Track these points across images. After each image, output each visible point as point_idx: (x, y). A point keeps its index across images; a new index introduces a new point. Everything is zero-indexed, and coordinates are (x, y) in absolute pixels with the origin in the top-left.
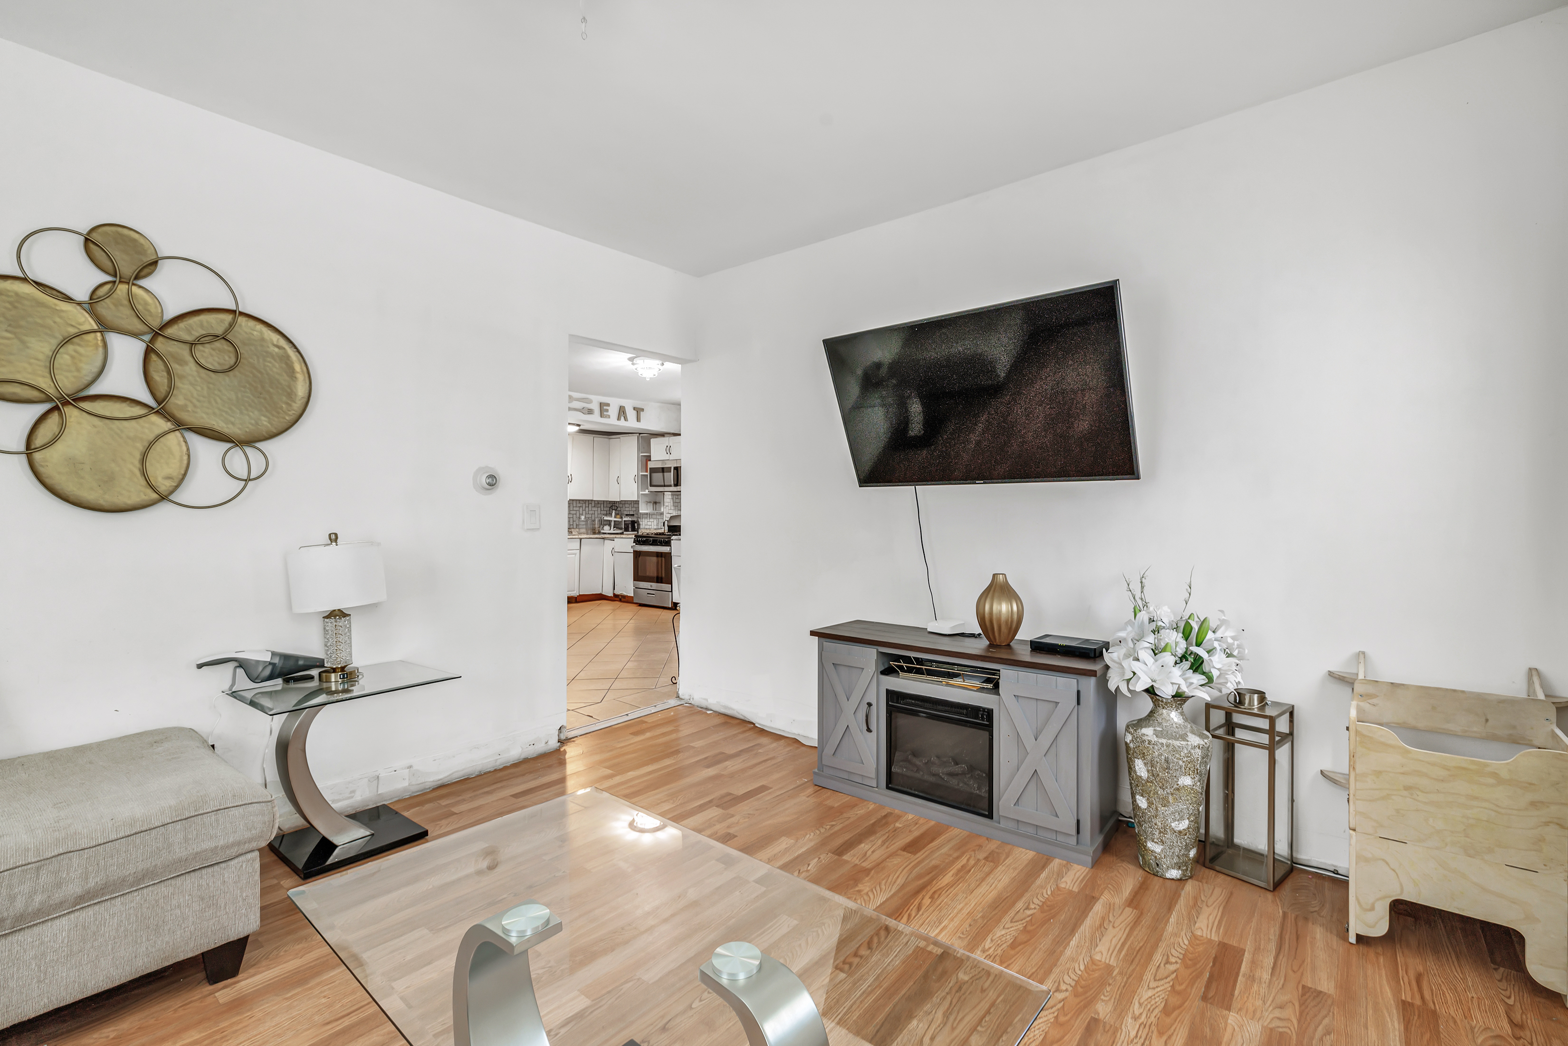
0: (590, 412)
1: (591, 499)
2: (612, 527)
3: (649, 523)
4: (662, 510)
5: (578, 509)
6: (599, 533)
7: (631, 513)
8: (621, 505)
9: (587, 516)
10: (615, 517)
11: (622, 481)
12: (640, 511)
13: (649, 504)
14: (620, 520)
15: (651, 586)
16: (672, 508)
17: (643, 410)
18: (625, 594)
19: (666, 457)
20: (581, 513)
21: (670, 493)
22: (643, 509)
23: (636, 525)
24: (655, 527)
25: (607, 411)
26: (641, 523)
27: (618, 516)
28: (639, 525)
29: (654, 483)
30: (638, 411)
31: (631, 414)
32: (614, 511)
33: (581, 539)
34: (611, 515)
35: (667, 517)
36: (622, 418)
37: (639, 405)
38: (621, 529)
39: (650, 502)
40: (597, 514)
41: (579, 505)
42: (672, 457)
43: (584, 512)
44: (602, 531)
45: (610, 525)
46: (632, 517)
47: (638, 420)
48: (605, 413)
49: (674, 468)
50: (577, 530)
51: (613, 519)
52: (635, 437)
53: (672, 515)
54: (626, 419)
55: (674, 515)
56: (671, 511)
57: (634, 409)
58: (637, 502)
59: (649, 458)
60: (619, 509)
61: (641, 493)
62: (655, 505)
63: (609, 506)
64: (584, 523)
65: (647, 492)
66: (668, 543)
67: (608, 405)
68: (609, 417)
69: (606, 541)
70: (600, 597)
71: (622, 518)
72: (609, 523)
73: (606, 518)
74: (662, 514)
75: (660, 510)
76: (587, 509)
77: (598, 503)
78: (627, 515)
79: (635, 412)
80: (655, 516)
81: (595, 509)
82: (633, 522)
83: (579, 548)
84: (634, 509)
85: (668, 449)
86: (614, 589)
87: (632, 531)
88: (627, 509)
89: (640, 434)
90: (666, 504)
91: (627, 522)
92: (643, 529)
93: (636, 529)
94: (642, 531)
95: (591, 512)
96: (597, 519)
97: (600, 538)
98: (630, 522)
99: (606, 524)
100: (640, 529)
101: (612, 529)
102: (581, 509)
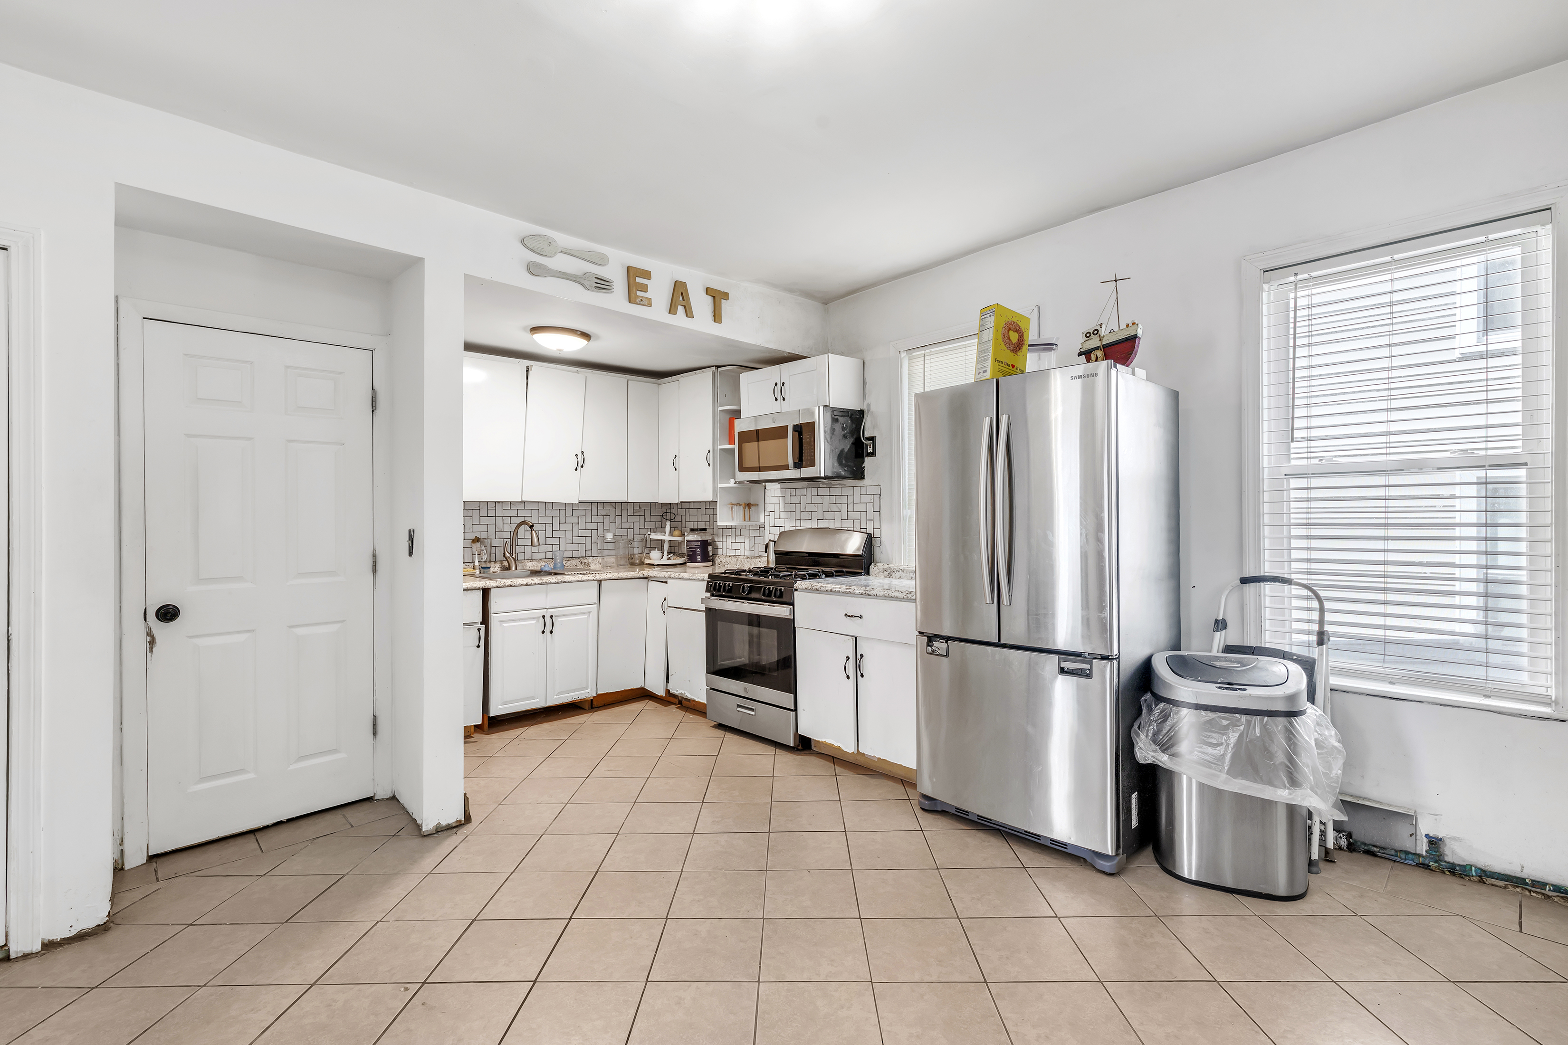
0: (602, 285)
1: (625, 500)
2: (666, 553)
3: (736, 546)
4: (762, 520)
5: (601, 519)
6: (642, 563)
7: (701, 526)
8: (682, 512)
9: (619, 532)
10: (671, 534)
11: (682, 463)
12: (719, 524)
13: (735, 507)
14: (679, 539)
15: (746, 690)
16: (783, 515)
17: (725, 296)
18: (690, 696)
19: (776, 407)
20: (607, 527)
21: (777, 486)
22: (725, 518)
23: (710, 548)
24: (748, 553)
25: (644, 288)
26: (719, 545)
27: (677, 532)
28: (715, 548)
29: (747, 464)
30: (717, 297)
31: (701, 303)
32: (668, 523)
33: (600, 582)
34: (663, 528)
35: (770, 534)
36: (680, 309)
37: (718, 284)
38: (681, 555)
39: (738, 504)
40: (637, 527)
41: (604, 512)
42: (786, 407)
43: (613, 525)
44: (647, 561)
45: (661, 549)
46: (702, 533)
47: (717, 317)
48: (639, 293)
49: (794, 426)
50: (600, 559)
51: (666, 537)
52: (709, 373)
53: (782, 529)
54: (689, 313)
56: (779, 523)
57: (708, 291)
58: (712, 504)
59: (737, 414)
60: (678, 518)
61: (720, 486)
62: (747, 510)
63: (660, 512)
64: (611, 546)
65: (731, 483)
66: (784, 597)
67: (647, 275)
68: (650, 305)
69: (651, 584)
70: (642, 695)
71: (683, 535)
72: (659, 545)
73: (654, 536)
74: (762, 527)
75: (758, 520)
76: (619, 518)
77: (640, 508)
78: (692, 530)
79: (709, 299)
80: (746, 532)
81: (636, 519)
82: (705, 544)
83: (595, 600)
84: (706, 518)
85: (779, 392)
86: (668, 681)
87: (702, 562)
88: (693, 518)
89: (718, 367)
90: (769, 508)
91: (693, 544)
92: (724, 561)
93: (709, 561)
94: (721, 565)
95: (625, 525)
96: (637, 538)
97: (642, 576)
98: (699, 543)
99: (654, 548)
100: (717, 560)
101: (665, 557)
102: (607, 519)
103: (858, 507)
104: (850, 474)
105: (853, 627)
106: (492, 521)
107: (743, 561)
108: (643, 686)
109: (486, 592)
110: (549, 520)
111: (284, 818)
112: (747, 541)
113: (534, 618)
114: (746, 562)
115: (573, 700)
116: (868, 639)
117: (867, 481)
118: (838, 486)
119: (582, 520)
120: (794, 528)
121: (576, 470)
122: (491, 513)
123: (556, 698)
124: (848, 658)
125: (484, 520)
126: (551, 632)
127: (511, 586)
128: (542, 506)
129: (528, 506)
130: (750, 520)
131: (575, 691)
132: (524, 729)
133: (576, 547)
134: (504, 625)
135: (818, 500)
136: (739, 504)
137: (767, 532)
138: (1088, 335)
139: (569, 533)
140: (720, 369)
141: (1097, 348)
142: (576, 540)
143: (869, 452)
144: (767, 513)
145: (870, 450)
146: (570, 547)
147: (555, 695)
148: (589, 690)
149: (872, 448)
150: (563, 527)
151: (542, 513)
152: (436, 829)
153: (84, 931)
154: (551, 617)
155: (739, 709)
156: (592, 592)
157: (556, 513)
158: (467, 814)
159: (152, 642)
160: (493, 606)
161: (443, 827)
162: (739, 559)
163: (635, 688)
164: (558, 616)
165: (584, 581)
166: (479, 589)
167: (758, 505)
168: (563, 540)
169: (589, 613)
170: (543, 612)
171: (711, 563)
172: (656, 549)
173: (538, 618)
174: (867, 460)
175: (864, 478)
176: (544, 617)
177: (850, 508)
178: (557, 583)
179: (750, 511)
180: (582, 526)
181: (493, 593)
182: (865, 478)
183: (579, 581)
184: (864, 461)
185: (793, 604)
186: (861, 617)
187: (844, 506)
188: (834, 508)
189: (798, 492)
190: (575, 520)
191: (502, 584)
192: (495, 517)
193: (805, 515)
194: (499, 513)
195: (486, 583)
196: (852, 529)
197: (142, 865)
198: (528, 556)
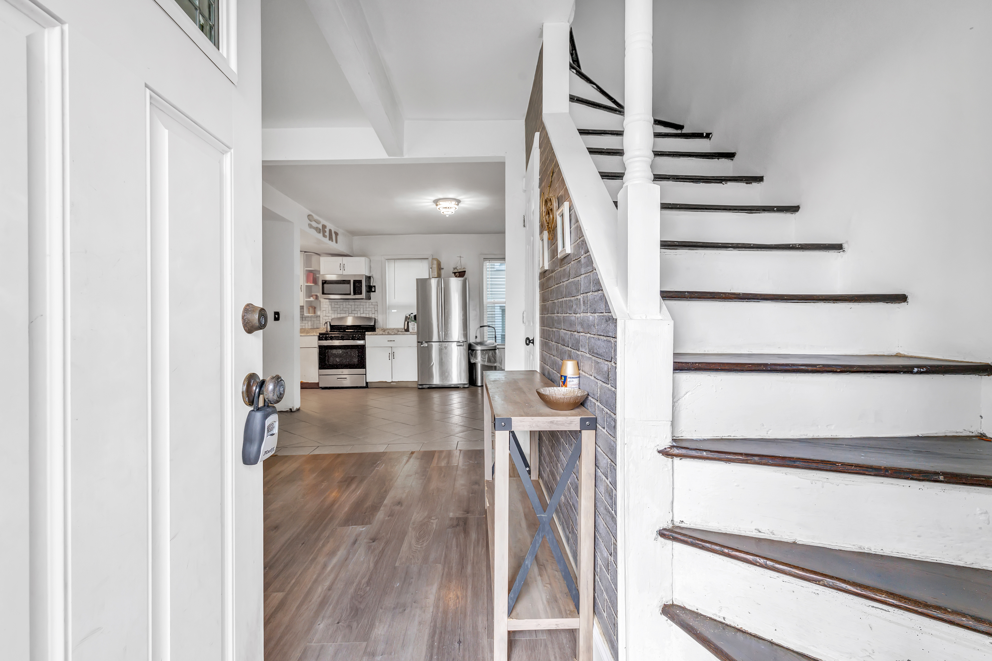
12: (305, 315)
15: (342, 372)
17: (338, 234)
19: (341, 272)
42: (345, 273)
47: (337, 241)
49: (353, 280)
54: (332, 240)
56: (328, 315)
59: (318, 273)
61: (306, 300)
65: (312, 299)
66: (361, 338)
67: (326, 227)
85: (342, 267)
90: (323, 309)
103: (368, 309)
105: (391, 344)
116: (396, 347)
117: (372, 301)
118: (359, 302)
130: (315, 313)
135: (349, 306)
137: (321, 319)
138: (454, 268)
140: (306, 253)
141: (457, 272)
144: (321, 311)
149: (374, 290)
155: (338, 379)
174: (372, 293)
175: (371, 299)
177: (365, 310)
185: (365, 340)
186: (394, 341)
187: (362, 309)
188: (357, 309)
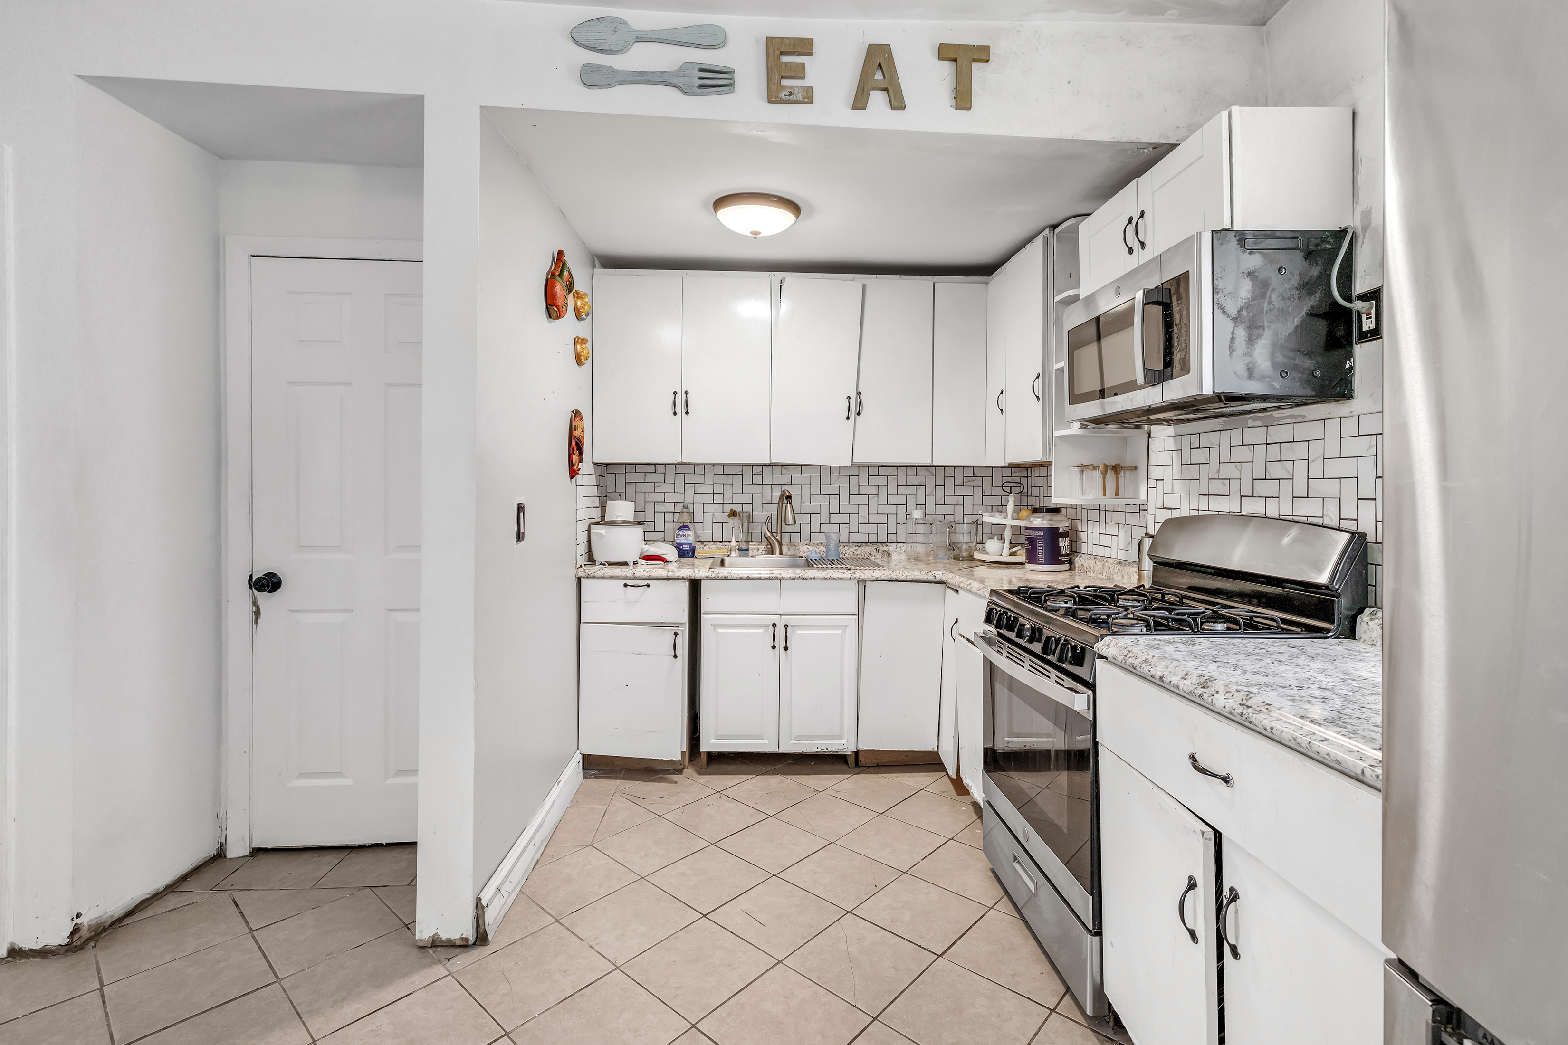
0: (715, 80)
1: (930, 461)
2: (1007, 544)
3: (1105, 540)
4: (1143, 496)
5: (911, 490)
9: (931, 509)
10: (1014, 516)
11: (1007, 403)
13: (1086, 472)
14: (1023, 524)
15: (1026, 835)
16: (1178, 486)
17: (983, 53)
18: (976, 796)
19: (1127, 263)
20: (920, 502)
21: (1168, 429)
22: (1066, 490)
23: (1063, 542)
24: (1122, 555)
25: (799, 72)
26: (1083, 536)
27: (1020, 513)
30: (963, 58)
31: (925, 78)
32: (1011, 499)
33: (863, 583)
34: (1003, 507)
35: (1157, 521)
36: (878, 97)
37: (965, 33)
39: (1094, 467)
40: (967, 503)
43: (929, 499)
44: (977, 554)
45: (1001, 537)
46: (1054, 516)
47: (962, 98)
48: (789, 83)
49: (1148, 291)
51: (1008, 520)
53: (1175, 514)
55: (1185, 513)
56: (1171, 501)
57: (942, 50)
60: (1022, 493)
61: (1057, 433)
62: (1111, 476)
63: (1000, 482)
64: (921, 529)
65: (1075, 429)
67: (804, 46)
68: (810, 100)
69: (947, 589)
71: (1026, 517)
72: (999, 531)
73: (991, 518)
74: (1143, 509)
75: (1136, 496)
76: (939, 490)
78: (1035, 510)
79: (945, 67)
80: (1116, 517)
81: (967, 491)
82: (1054, 534)
83: (854, 609)
84: (1047, 490)
85: (1134, 233)
87: (1051, 563)
88: (1036, 489)
89: (1054, 227)
90: (1156, 473)
91: (1033, 533)
92: (1086, 565)
93: (1062, 563)
94: (1083, 571)
95: (950, 500)
96: (967, 519)
97: (931, 578)
98: (1041, 533)
99: (991, 536)
100: (1078, 561)
101: (1006, 551)
102: (921, 492)
103: (1335, 468)
104: (1315, 390)
106: (757, 489)
107: (1112, 569)
108: (935, 750)
109: (695, 586)
110: (834, 490)
111: (384, 842)
112: (1121, 534)
113: (761, 626)
114: (1116, 571)
115: (819, 750)
117: (1359, 403)
118: (1288, 421)
119: (883, 491)
120: (1196, 513)
121: (848, 418)
122: (758, 479)
123: (793, 744)
124: (1192, 885)
125: (748, 489)
126: (786, 648)
127: (726, 578)
128: (826, 472)
129: (805, 470)
130: (1117, 494)
131: (822, 737)
132: (745, 777)
133: (873, 529)
134: (720, 631)
135: (1242, 454)
136: (1092, 465)
137: (1151, 519)
139: (863, 510)
140: (1057, 230)
142: (873, 519)
143: (1364, 329)
144: (1152, 483)
145: (1368, 325)
146: (864, 528)
147: (794, 736)
148: (844, 741)
149: (1373, 319)
150: (854, 500)
151: (825, 480)
152: (433, 942)
153: (50, 947)
154: (786, 626)
155: (1016, 867)
156: (848, 598)
157: (845, 480)
158: (481, 930)
159: (257, 613)
160: (706, 604)
161: (443, 941)
162: (1106, 564)
163: (921, 750)
164: (797, 626)
165: (834, 579)
166: (683, 579)
167: (1136, 468)
168: (854, 518)
169: (846, 627)
170: (775, 619)
171: (1066, 567)
172: (996, 538)
173: (768, 626)
174: (1359, 350)
175: (1352, 397)
176: (774, 625)
177: (1316, 471)
178: (793, 579)
179: (1117, 478)
180: (883, 499)
181: (706, 588)
182: (1355, 394)
183: (826, 579)
184: (1350, 355)
186: (1226, 780)
187: (1301, 467)
188: (1276, 470)
189: (1206, 440)
190: (872, 490)
191: (714, 575)
192: (762, 484)
193: (1217, 487)
194: (767, 479)
195: (694, 572)
196: (1319, 521)
197: (244, 857)
198: (805, 536)
